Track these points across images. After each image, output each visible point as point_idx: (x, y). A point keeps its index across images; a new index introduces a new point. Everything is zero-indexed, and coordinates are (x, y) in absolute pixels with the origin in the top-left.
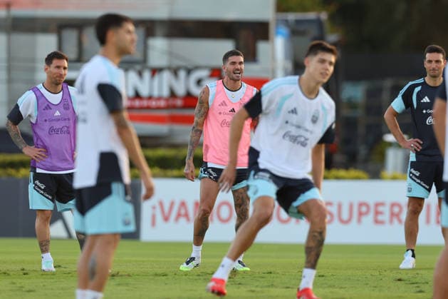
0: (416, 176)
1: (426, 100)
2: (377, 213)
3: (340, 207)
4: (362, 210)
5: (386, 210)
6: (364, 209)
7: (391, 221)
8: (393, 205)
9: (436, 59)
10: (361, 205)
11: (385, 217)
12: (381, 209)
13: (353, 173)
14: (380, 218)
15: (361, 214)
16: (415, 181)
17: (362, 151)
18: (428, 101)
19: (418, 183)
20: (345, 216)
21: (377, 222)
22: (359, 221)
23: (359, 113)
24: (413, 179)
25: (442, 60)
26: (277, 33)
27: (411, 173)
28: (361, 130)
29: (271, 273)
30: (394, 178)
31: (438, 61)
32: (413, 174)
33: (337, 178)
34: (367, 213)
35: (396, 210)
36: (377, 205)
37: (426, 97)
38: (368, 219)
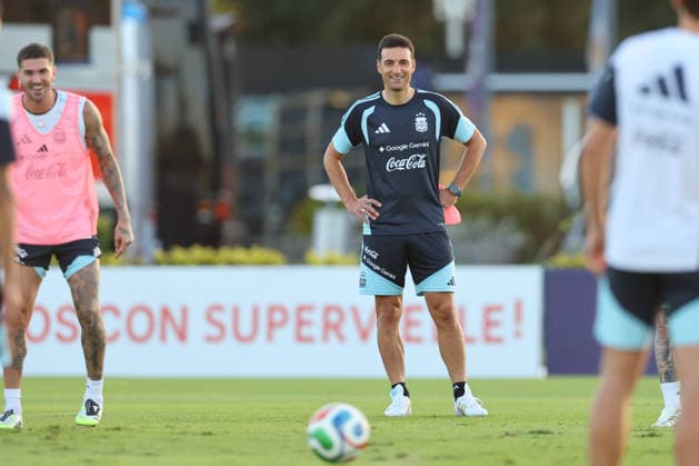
0: (373, 260)
1: (384, 129)
2: (301, 323)
3: (236, 312)
4: (275, 318)
5: (316, 317)
6: (278, 317)
7: (325, 338)
8: (328, 310)
9: (400, 58)
10: (272, 309)
11: (315, 330)
12: (306, 316)
13: (258, 253)
14: (306, 331)
15: (272, 325)
16: (371, 267)
17: (273, 216)
18: (387, 130)
19: (376, 271)
20: (245, 329)
21: (300, 338)
22: (270, 337)
23: (268, 151)
24: (368, 265)
25: (410, 59)
26: (124, 14)
27: (364, 253)
28: (271, 180)
29: (118, 429)
30: (330, 263)
31: (403, 62)
32: (368, 256)
33: (231, 263)
34: (284, 322)
35: (334, 317)
36: (301, 309)
37: (384, 125)
38: (286, 334)
